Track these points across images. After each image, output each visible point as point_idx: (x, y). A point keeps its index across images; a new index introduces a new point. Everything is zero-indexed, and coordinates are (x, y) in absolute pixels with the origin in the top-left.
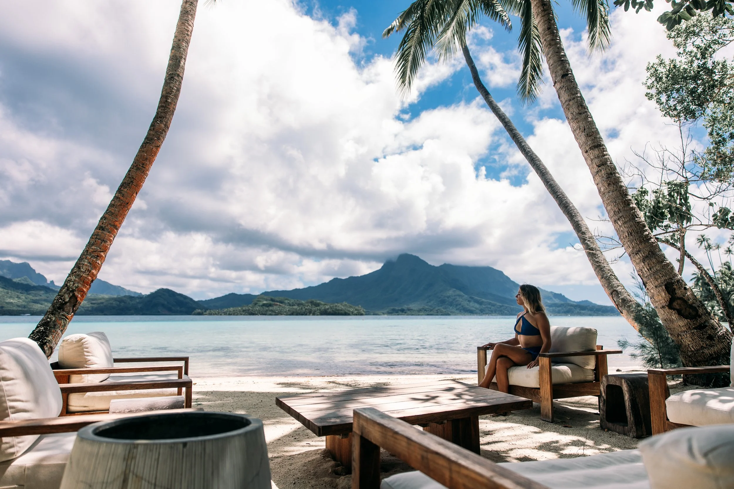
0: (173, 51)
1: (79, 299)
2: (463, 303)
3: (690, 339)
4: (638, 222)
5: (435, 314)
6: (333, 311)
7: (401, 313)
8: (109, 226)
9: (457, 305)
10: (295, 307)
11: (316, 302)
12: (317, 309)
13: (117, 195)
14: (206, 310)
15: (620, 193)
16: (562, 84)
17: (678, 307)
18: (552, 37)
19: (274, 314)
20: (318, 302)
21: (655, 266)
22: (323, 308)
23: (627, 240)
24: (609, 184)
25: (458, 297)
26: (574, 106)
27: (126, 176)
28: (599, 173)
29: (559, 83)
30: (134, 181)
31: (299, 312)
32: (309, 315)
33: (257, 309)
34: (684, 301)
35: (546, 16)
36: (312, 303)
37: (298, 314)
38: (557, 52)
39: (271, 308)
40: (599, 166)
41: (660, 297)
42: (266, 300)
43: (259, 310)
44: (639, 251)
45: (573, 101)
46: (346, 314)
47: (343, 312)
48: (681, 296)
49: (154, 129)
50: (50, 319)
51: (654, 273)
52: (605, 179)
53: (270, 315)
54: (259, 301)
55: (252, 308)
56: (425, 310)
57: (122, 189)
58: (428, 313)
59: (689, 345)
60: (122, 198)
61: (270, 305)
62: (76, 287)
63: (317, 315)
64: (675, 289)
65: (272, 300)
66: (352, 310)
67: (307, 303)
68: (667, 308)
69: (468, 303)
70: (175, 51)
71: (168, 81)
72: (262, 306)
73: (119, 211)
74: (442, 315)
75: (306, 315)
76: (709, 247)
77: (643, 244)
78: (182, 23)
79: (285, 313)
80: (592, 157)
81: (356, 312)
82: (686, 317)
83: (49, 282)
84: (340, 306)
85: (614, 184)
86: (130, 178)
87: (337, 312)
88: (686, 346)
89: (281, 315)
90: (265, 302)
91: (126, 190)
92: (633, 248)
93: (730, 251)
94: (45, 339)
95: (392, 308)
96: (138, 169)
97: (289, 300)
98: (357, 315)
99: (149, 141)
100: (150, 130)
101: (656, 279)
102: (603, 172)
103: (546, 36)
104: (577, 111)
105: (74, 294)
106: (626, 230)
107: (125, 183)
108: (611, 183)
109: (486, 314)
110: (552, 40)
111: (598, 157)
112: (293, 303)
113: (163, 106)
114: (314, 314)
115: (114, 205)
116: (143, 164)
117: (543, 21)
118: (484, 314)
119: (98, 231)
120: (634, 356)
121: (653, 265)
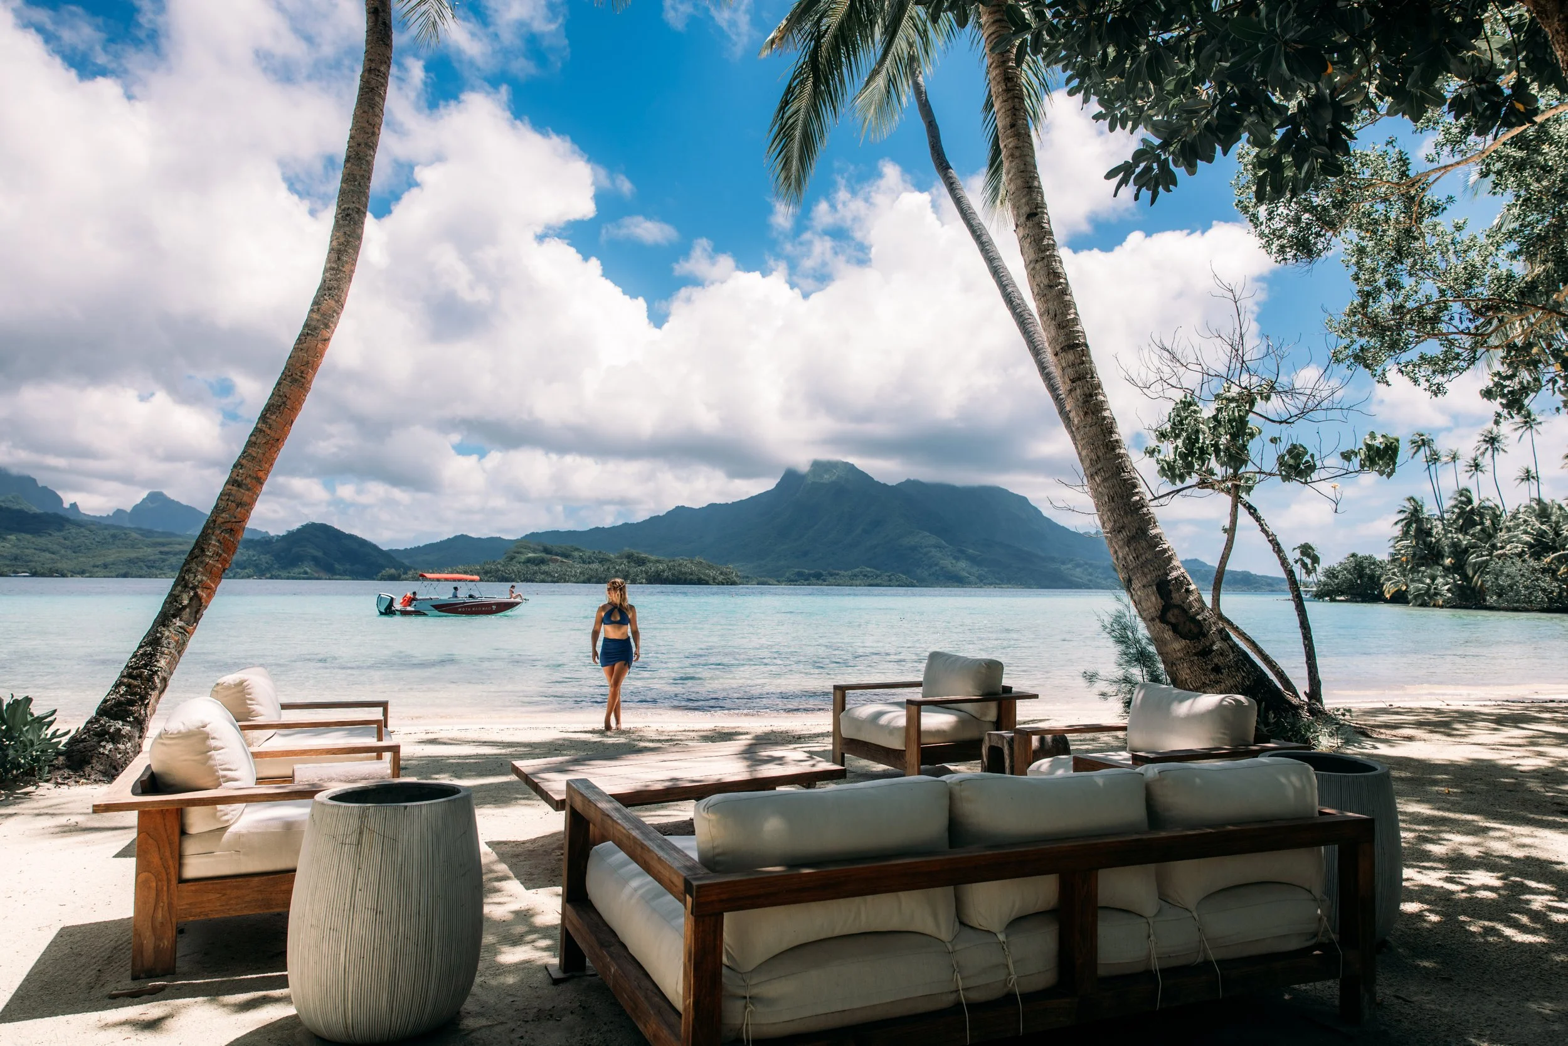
0: (349, 165)
1: (203, 601)
2: (941, 562)
3: (1188, 671)
4: (1125, 480)
5: (885, 583)
7: (813, 580)
8: (249, 480)
9: (930, 567)
10: (595, 566)
11: (638, 557)
12: (641, 571)
13: (259, 426)
14: (407, 569)
15: (1102, 430)
16: (1027, 232)
17: (1173, 620)
18: (1016, 141)
19: (550, 579)
20: (643, 555)
21: (1145, 553)
23: (1106, 509)
24: (1086, 414)
25: (933, 550)
26: (1042, 272)
27: (273, 394)
28: (1073, 393)
29: (1021, 229)
30: (288, 402)
33: (515, 568)
34: (1184, 610)
35: (1010, 101)
36: (629, 557)
38: (1023, 172)
39: (544, 568)
40: (1073, 381)
41: (1149, 604)
42: (534, 551)
43: (519, 572)
44: (1123, 527)
45: (1041, 263)
46: (700, 582)
47: (695, 577)
48: (1180, 603)
49: (318, 310)
50: (161, 633)
51: (1143, 565)
52: (1080, 405)
53: (543, 581)
54: (518, 553)
55: (503, 566)
56: (865, 576)
57: (268, 415)
58: (872, 582)
59: (1186, 680)
60: (269, 432)
61: (542, 561)
62: (199, 582)
63: (641, 583)
64: (1171, 591)
65: (546, 551)
66: (712, 573)
67: (621, 557)
68: (1157, 620)
69: (954, 561)
70: (353, 164)
71: (341, 222)
72: (524, 563)
73: (264, 454)
74: (899, 586)
76: (1434, 458)
77: (1129, 517)
78: (364, 112)
79: (572, 579)
80: (1064, 365)
81: (721, 578)
82: (1184, 637)
83: (66, 505)
84: (689, 565)
85: (1093, 413)
86: (280, 396)
87: (683, 577)
88: (1182, 681)
89: (565, 581)
90: (530, 555)
91: (274, 417)
92: (1115, 521)
93: (1477, 466)
94: (155, 666)
95: (797, 570)
96: (294, 381)
97: (581, 551)
98: (723, 584)
99: (311, 330)
100: (312, 311)
101: (1145, 575)
102: (1078, 390)
103: (1008, 139)
104: (1046, 282)
105: (196, 594)
106: (1105, 491)
107: (273, 405)
108: (1089, 411)
109: (991, 584)
110: (1017, 148)
111: (1073, 365)
112: (590, 557)
113: (333, 269)
115: (255, 443)
116: (302, 372)
117: (1003, 110)
118: (985, 584)
119: (230, 487)
120: (1104, 695)
121: (1142, 551)
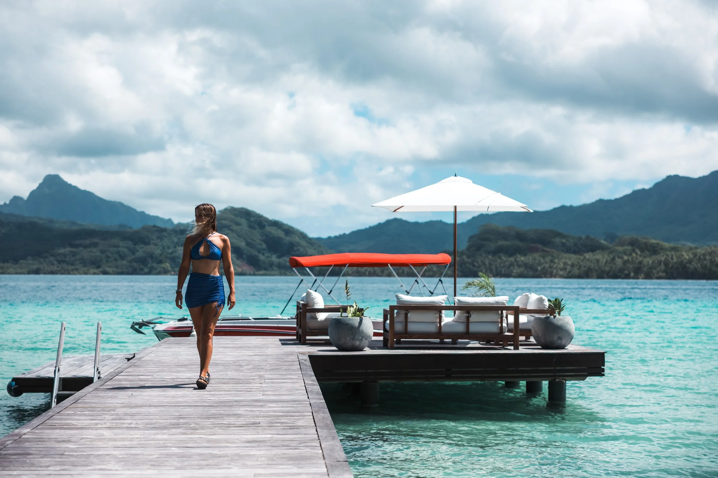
6: (704, 267)
11: (646, 244)
12: (656, 262)
19: (531, 273)
20: (654, 241)
22: (675, 260)
31: (607, 269)
32: (636, 277)
36: (636, 243)
37: (601, 275)
39: (521, 258)
63: (659, 278)
65: (520, 237)
72: (495, 253)
75: (627, 277)
79: (561, 273)
90: (496, 242)
97: (564, 237)
114: (648, 276)
